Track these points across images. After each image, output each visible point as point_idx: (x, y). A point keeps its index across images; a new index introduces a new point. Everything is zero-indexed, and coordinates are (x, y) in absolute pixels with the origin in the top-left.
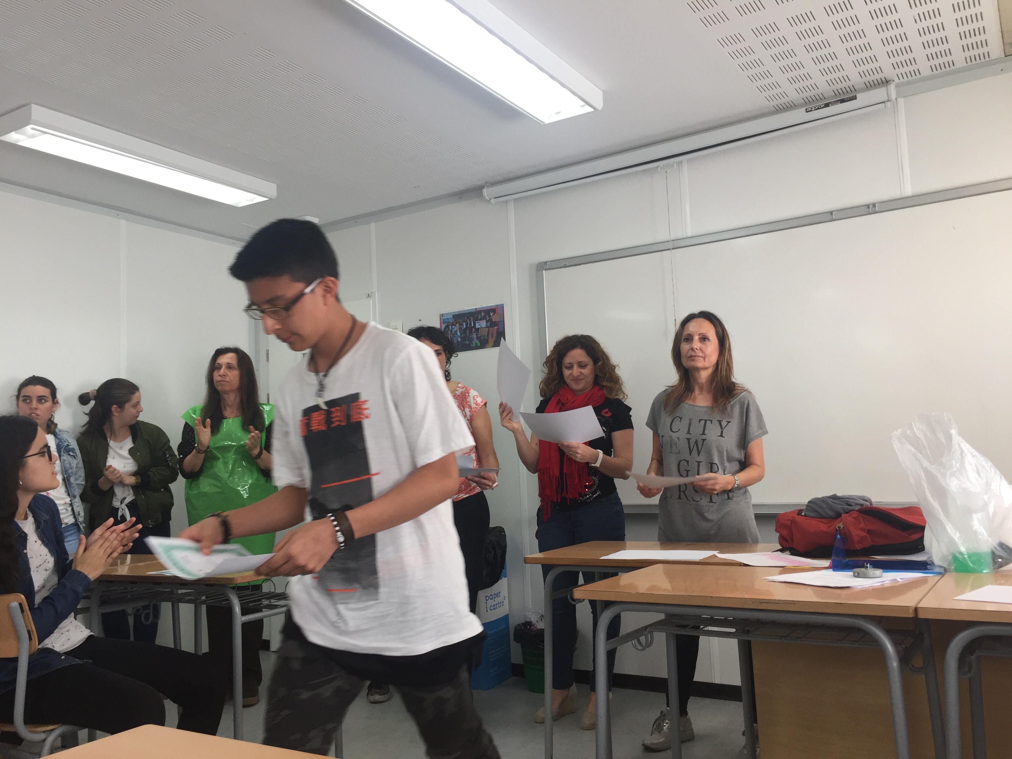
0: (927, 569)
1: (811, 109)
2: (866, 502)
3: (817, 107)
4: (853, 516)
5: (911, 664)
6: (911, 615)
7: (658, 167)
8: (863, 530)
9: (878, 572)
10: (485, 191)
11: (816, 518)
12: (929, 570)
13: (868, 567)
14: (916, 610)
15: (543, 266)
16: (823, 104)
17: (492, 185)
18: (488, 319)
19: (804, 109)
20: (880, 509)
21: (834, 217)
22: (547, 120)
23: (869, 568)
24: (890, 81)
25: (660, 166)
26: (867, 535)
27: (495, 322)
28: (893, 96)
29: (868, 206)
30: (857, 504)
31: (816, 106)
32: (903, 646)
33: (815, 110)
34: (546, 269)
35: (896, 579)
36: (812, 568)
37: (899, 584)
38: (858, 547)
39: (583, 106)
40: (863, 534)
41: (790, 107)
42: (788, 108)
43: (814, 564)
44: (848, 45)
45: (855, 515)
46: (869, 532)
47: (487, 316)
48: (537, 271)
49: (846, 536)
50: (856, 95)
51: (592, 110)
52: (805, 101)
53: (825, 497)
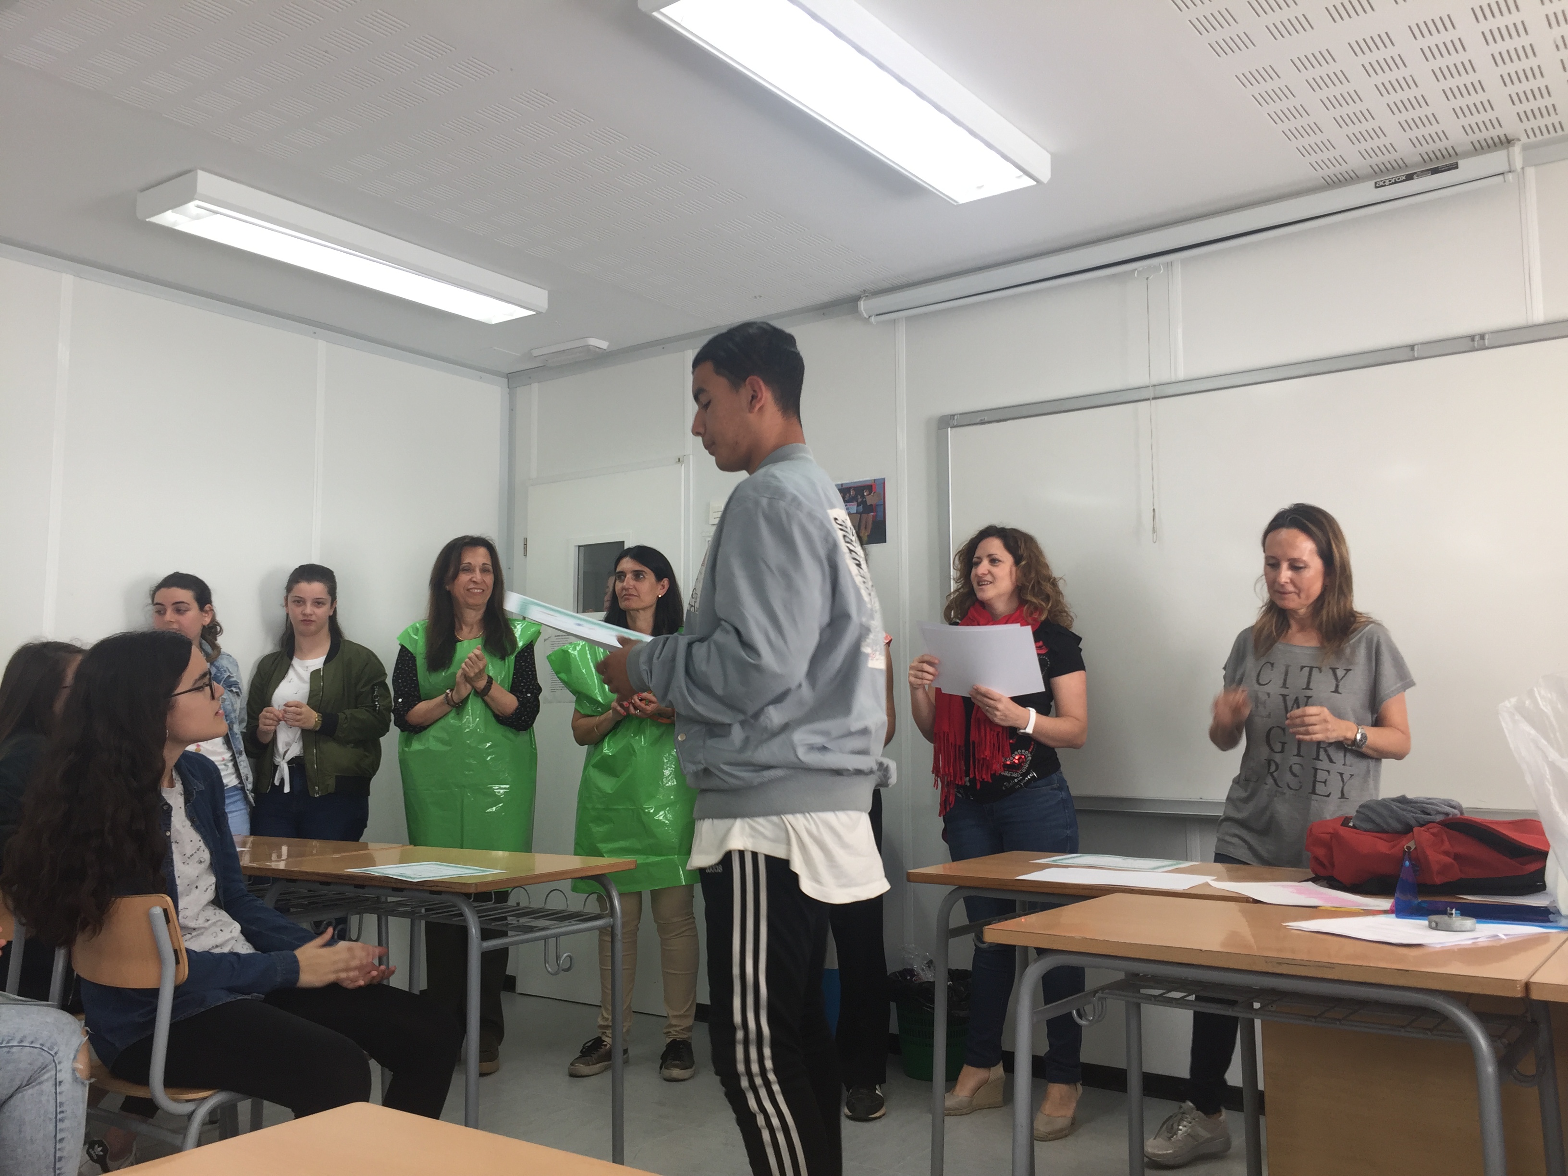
0: (1549, 921)
1: (1384, 182)
2: (1453, 810)
3: (1393, 181)
4: (1431, 830)
5: (1516, 1070)
6: (1519, 993)
7: (1134, 271)
8: (1446, 853)
9: (1469, 922)
10: (862, 305)
11: (1373, 832)
12: (1551, 922)
13: (1452, 914)
14: (1527, 986)
15: (947, 422)
16: (1403, 176)
17: (872, 295)
18: (860, 500)
19: (1372, 183)
20: (1475, 822)
21: (1416, 355)
22: (962, 197)
23: (1454, 916)
24: (1513, 140)
25: (1138, 270)
26: (1453, 861)
27: (871, 505)
28: (1518, 163)
29: (1472, 338)
30: (1438, 813)
31: (1392, 178)
32: (1505, 1041)
33: (1390, 184)
34: (951, 425)
35: (1498, 936)
36: (1363, 911)
37: (1502, 942)
38: (1438, 880)
39: (1019, 177)
40: (1448, 860)
41: (1351, 179)
42: (1346, 180)
43: (1366, 905)
44: (1446, 84)
45: (1435, 830)
46: (1457, 857)
47: (859, 497)
48: (939, 428)
49: (1419, 861)
50: (1457, 163)
51: (1034, 183)
52: (1374, 171)
53: (1388, 799)
